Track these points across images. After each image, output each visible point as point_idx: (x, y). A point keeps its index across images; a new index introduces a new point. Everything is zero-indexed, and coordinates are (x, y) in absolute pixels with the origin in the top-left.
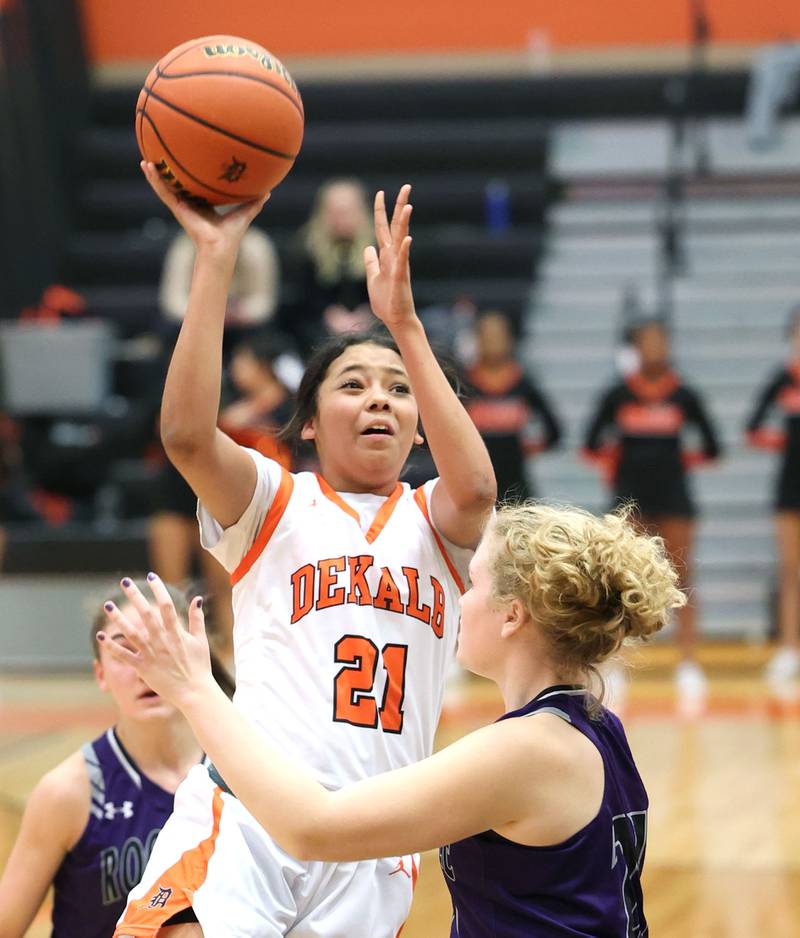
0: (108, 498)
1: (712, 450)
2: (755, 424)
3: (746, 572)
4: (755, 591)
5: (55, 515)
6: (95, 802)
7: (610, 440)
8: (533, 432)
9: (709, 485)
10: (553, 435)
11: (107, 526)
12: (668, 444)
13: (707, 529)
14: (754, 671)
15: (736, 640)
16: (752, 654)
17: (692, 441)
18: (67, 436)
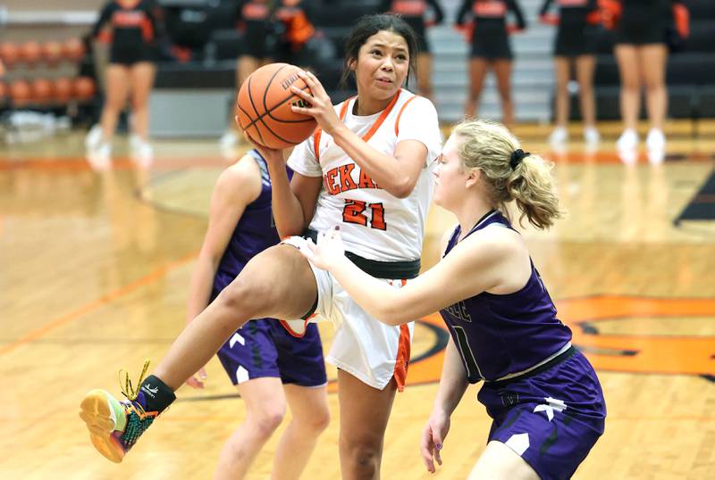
0: (210, 49)
1: (521, 25)
2: (543, 12)
3: (537, 88)
4: (544, 97)
5: (183, 58)
6: (263, 178)
7: (469, 19)
8: (429, 15)
9: (520, 43)
10: (440, 17)
11: (210, 63)
12: (499, 21)
13: (519, 65)
14: (544, 138)
15: (534, 122)
16: (542, 130)
17: (511, 20)
18: (189, 16)
